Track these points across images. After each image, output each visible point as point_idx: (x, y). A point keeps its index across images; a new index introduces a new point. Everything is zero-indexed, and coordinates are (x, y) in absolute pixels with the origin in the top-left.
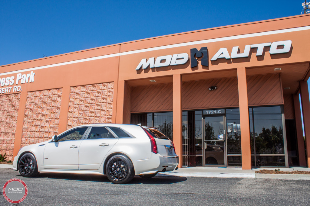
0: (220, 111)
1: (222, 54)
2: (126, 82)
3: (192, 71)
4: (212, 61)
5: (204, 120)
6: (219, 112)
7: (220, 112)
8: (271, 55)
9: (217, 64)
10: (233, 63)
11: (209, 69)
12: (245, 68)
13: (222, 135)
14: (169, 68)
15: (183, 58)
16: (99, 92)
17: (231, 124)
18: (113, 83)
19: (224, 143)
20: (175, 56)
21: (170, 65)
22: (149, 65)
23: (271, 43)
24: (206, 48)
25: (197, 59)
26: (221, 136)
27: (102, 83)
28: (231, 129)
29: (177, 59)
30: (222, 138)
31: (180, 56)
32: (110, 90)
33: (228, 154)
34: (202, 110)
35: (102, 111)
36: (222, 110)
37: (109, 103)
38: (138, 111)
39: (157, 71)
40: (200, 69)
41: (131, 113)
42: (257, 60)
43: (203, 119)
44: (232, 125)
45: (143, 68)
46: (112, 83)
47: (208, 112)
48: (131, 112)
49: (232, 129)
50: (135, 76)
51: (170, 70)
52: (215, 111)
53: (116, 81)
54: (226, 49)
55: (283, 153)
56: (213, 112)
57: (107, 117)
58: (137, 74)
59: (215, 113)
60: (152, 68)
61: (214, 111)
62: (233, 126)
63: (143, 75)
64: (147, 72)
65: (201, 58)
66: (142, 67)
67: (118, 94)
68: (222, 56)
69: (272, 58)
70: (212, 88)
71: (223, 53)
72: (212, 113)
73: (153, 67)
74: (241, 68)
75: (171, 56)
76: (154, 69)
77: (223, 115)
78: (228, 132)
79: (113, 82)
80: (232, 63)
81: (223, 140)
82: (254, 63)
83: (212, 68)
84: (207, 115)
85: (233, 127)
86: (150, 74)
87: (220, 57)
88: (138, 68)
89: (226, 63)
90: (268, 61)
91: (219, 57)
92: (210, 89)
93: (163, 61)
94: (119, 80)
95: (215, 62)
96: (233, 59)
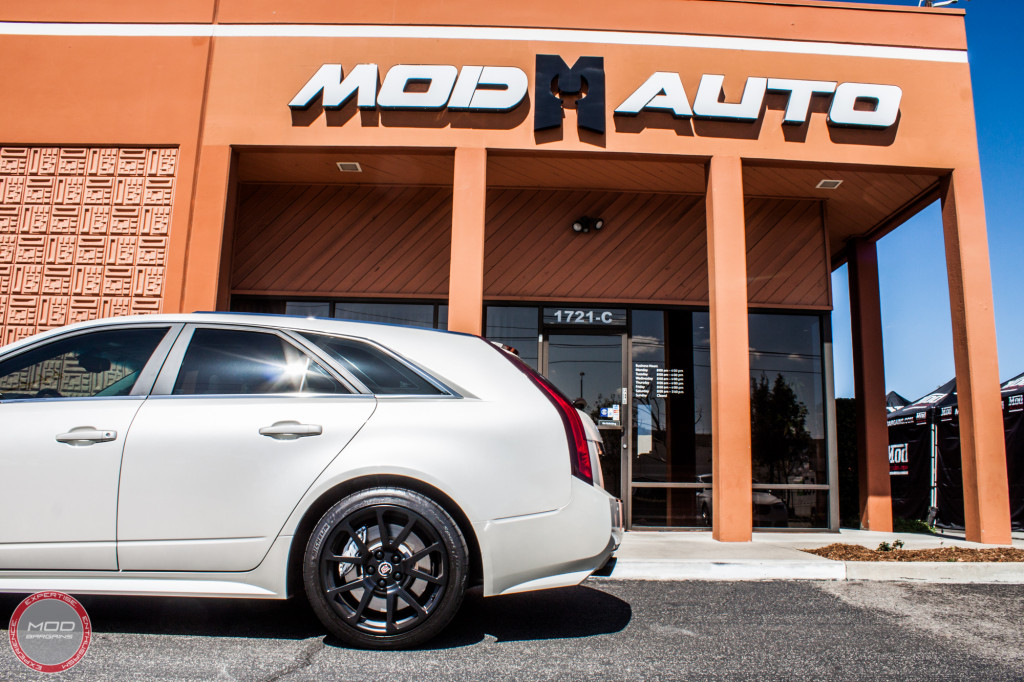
0: (610, 314)
1: (662, 93)
2: (238, 153)
3: (538, 142)
4: (618, 115)
5: (546, 343)
6: (605, 317)
7: (607, 318)
8: (833, 127)
9: (638, 131)
10: (699, 134)
11: (604, 146)
12: (742, 159)
13: (616, 407)
14: (439, 117)
15: (504, 87)
16: (98, 182)
17: (649, 368)
18: (174, 151)
19: (622, 438)
20: (471, 75)
21: (449, 105)
22: (354, 95)
23: (835, 84)
24: (598, 62)
25: (557, 96)
26: (610, 410)
27: (119, 146)
28: (647, 387)
29: (480, 86)
30: (616, 417)
31: (492, 75)
32: (157, 183)
33: (634, 480)
34: (541, 306)
35: (111, 270)
36: (614, 311)
37: (151, 241)
38: (266, 290)
39: (385, 124)
40: (570, 140)
41: (233, 296)
42: (783, 137)
43: (544, 340)
44: (652, 373)
45: (327, 101)
46: (168, 151)
47: (564, 317)
48: (233, 288)
49: (652, 387)
50: (282, 133)
51: (442, 125)
52: (590, 314)
53: (188, 141)
54: (675, 77)
55: (825, 481)
56: (580, 317)
57: (138, 302)
58: (294, 125)
59: (591, 320)
60: (364, 109)
61: (586, 313)
62: (655, 376)
63: (319, 134)
64: (341, 124)
65: (576, 99)
66: (319, 96)
67: (196, 203)
68: (660, 103)
69: (835, 139)
70: (588, 223)
71: (666, 91)
72: (578, 320)
73: (372, 104)
74: (726, 158)
75: (452, 71)
76: (371, 115)
77: (623, 332)
78: (637, 395)
79: (176, 146)
80: (692, 135)
81: (619, 427)
82: (771, 145)
83: (617, 142)
84: (559, 324)
85: (655, 380)
86: (354, 134)
87: (652, 105)
88: (302, 99)
89: (673, 132)
90: (819, 148)
91: (650, 105)
92: (577, 227)
93: (417, 85)
94: (205, 142)
95: (629, 122)
96: (698, 119)
